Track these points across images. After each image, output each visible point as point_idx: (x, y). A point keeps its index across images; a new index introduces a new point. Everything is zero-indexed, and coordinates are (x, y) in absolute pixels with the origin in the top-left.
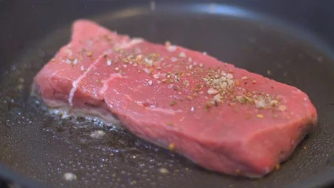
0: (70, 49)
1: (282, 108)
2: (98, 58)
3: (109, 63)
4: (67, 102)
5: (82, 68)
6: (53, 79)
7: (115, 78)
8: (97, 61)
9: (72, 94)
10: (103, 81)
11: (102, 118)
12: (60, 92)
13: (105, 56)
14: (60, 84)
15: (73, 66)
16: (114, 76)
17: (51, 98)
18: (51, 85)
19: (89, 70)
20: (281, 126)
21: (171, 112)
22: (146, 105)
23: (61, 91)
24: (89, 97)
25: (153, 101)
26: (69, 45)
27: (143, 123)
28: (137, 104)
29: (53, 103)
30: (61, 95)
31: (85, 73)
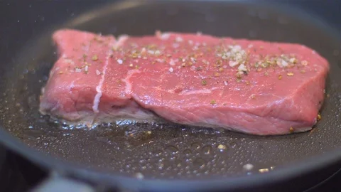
0: (67, 58)
1: (305, 63)
2: (106, 60)
3: (120, 62)
4: (92, 110)
5: (98, 72)
6: (72, 89)
7: (134, 74)
8: (107, 63)
9: (96, 100)
10: (124, 80)
11: (133, 118)
12: (82, 102)
13: (112, 57)
14: (81, 94)
15: (86, 73)
16: (131, 73)
17: (72, 111)
18: (71, 97)
19: (104, 73)
20: (313, 77)
21: (208, 91)
22: (178, 91)
23: (83, 100)
24: (116, 99)
25: (183, 85)
26: (64, 56)
27: (184, 109)
28: (169, 93)
29: (75, 115)
30: (83, 105)
31: (103, 76)
